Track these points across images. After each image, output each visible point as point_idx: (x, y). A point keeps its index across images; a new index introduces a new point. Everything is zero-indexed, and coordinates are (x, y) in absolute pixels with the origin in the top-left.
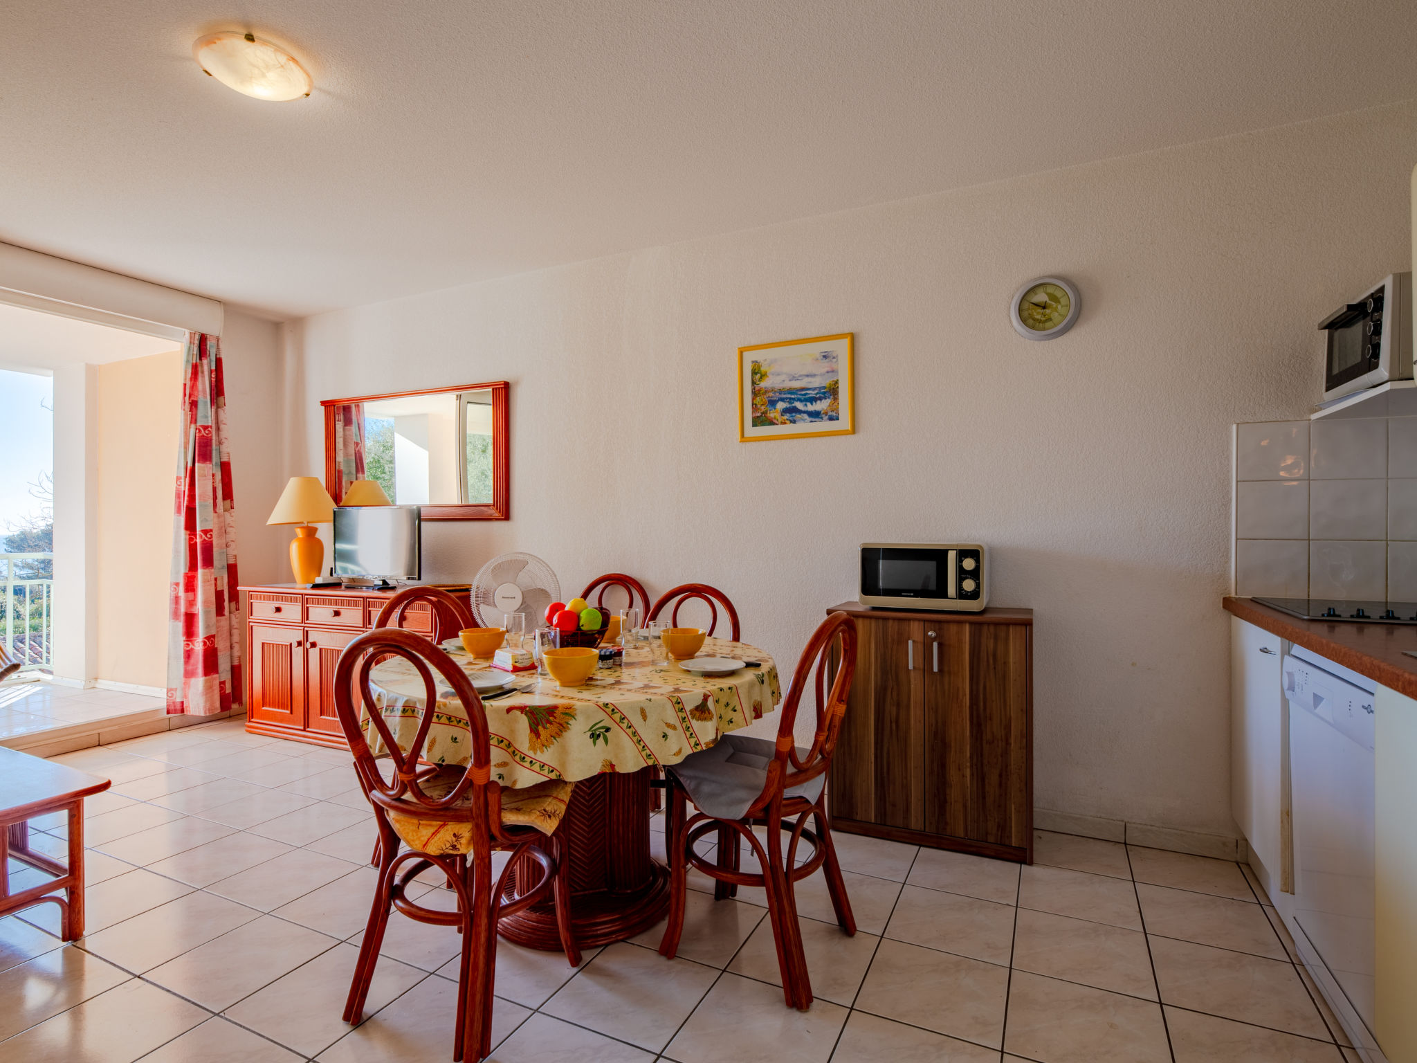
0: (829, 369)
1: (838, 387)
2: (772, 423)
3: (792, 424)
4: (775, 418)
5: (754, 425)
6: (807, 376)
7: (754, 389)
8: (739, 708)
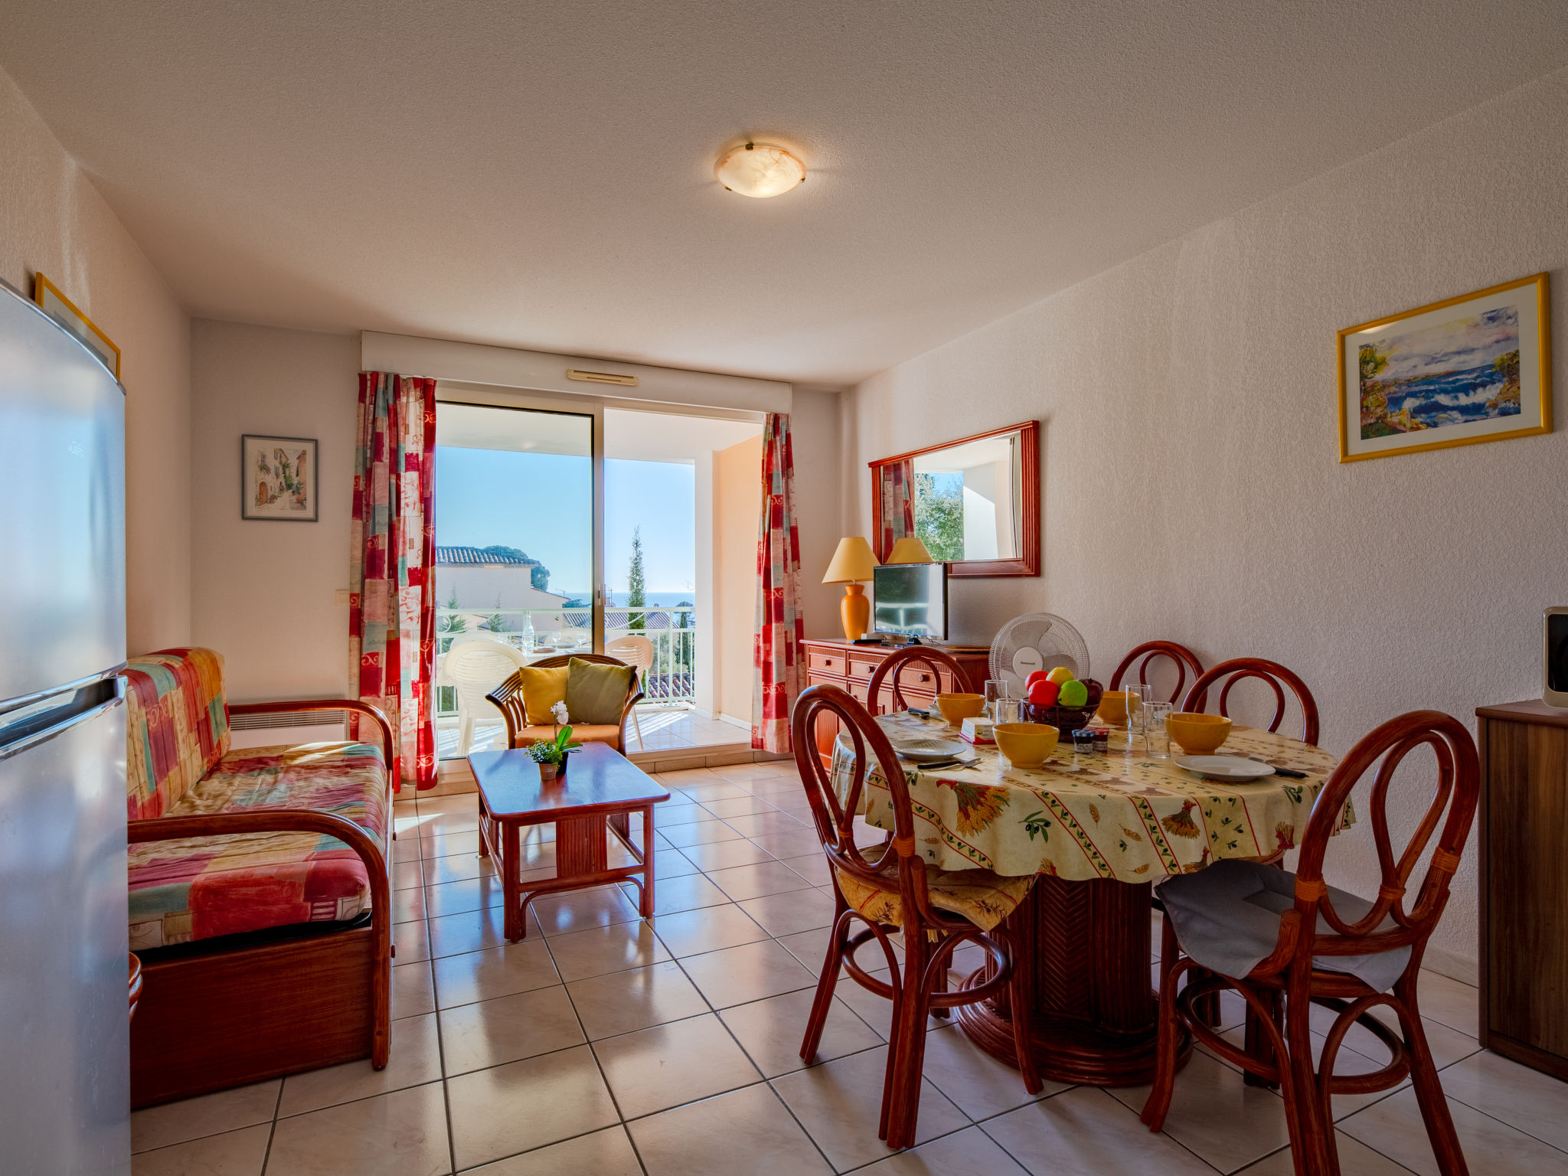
0: (1500, 337)
1: (1518, 362)
2: (1394, 430)
3: (1430, 430)
4: (1400, 423)
5: (1365, 435)
6: (1459, 353)
7: (1364, 385)
8: (1246, 828)
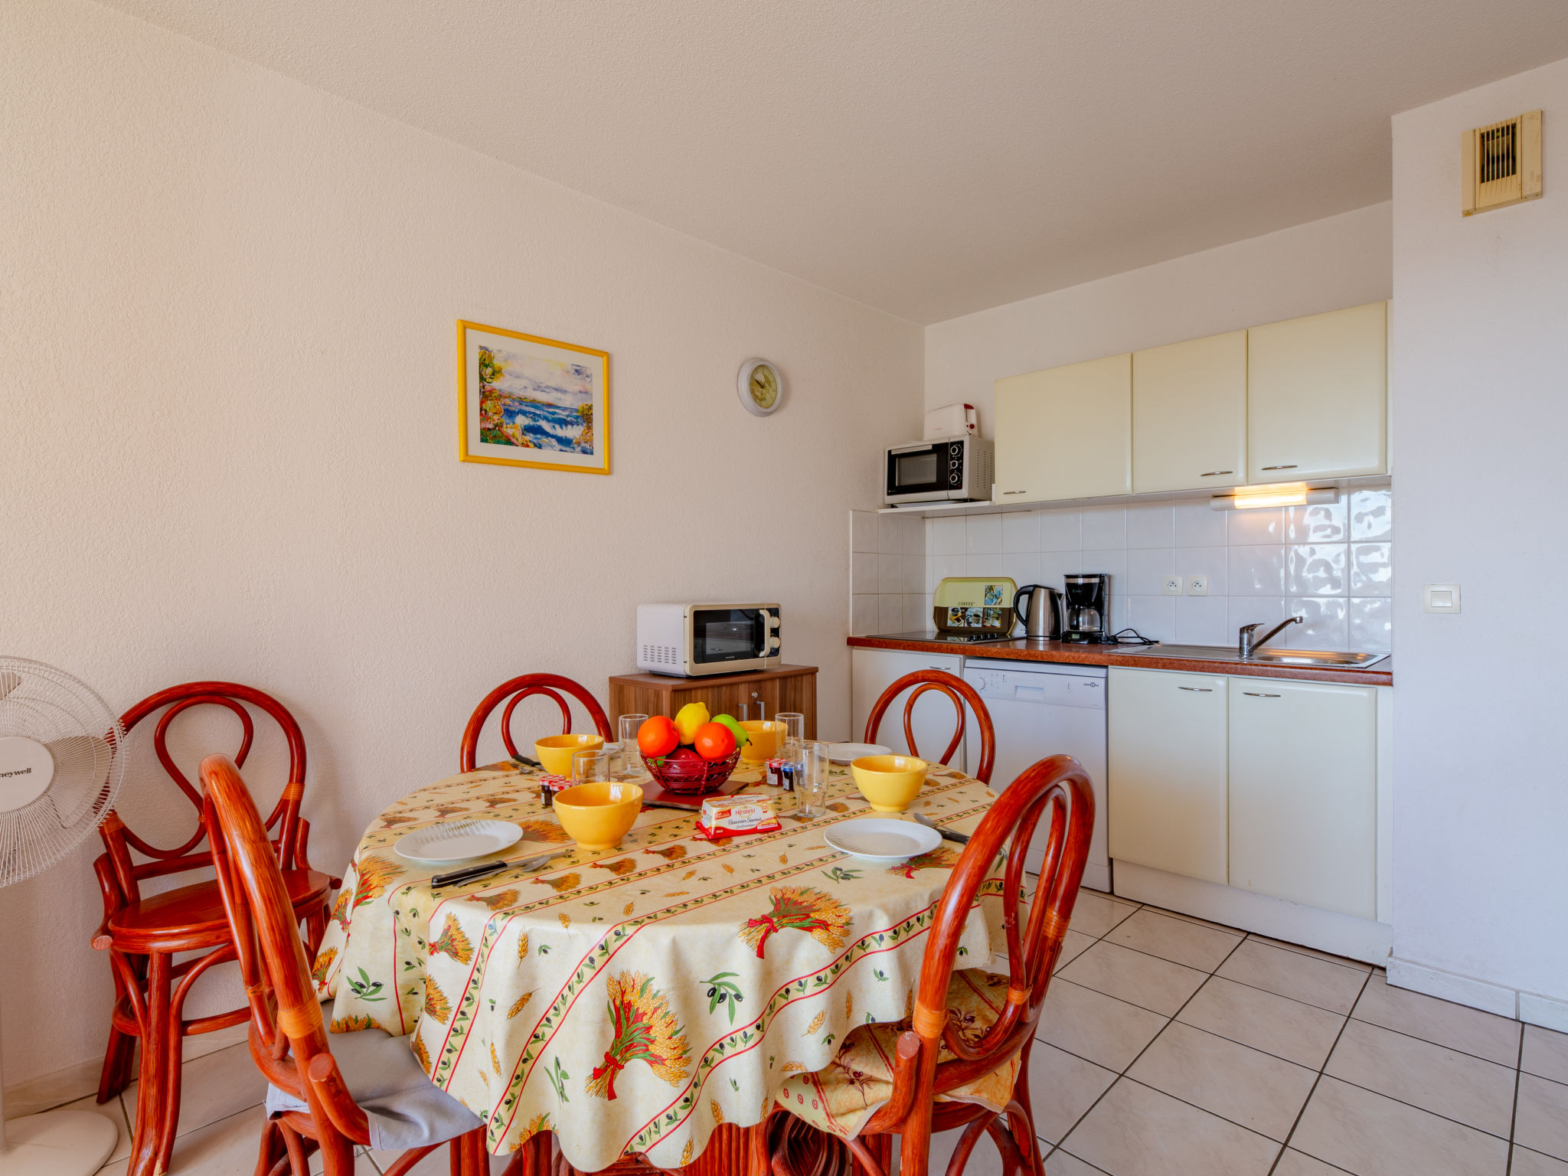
0: (581, 389)
1: (592, 414)
2: (509, 441)
3: (536, 449)
4: (514, 436)
5: (484, 440)
6: (556, 390)
7: (484, 387)
